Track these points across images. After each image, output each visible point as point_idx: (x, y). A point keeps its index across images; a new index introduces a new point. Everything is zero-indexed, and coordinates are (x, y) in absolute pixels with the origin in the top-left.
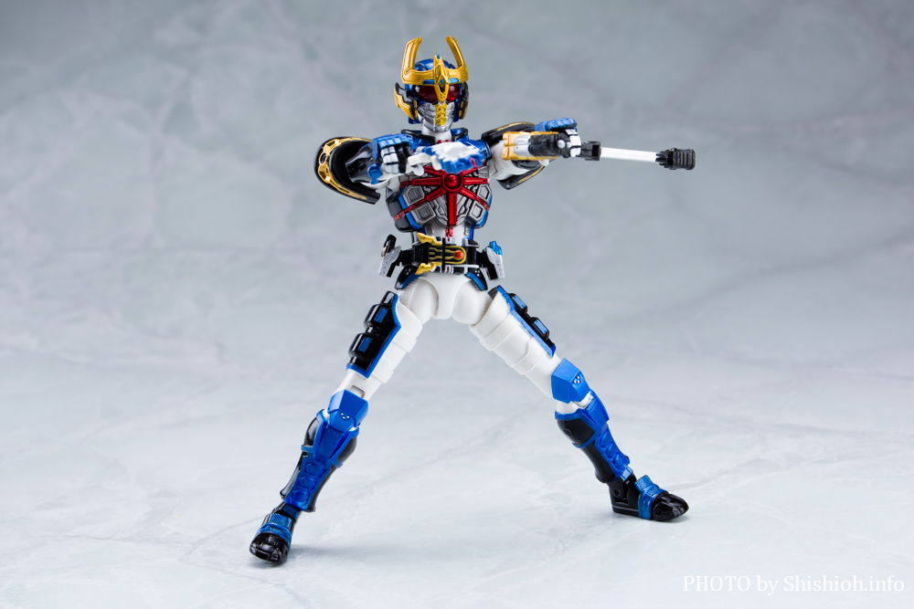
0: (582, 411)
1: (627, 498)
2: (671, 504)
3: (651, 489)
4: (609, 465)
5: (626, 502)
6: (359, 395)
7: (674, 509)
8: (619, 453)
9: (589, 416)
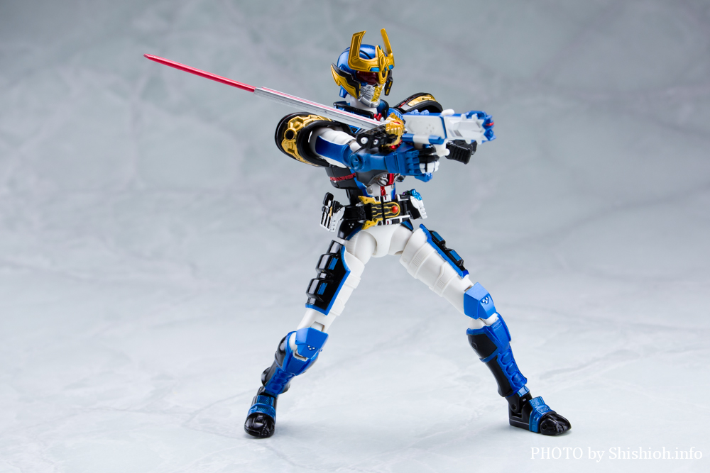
0: (488, 328)
1: (522, 414)
2: (555, 422)
3: (542, 408)
4: (509, 382)
5: (520, 416)
6: (319, 329)
7: (558, 425)
8: (519, 372)
9: (493, 333)
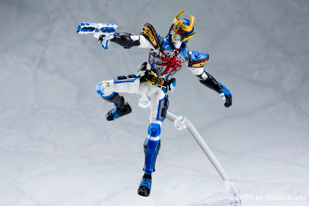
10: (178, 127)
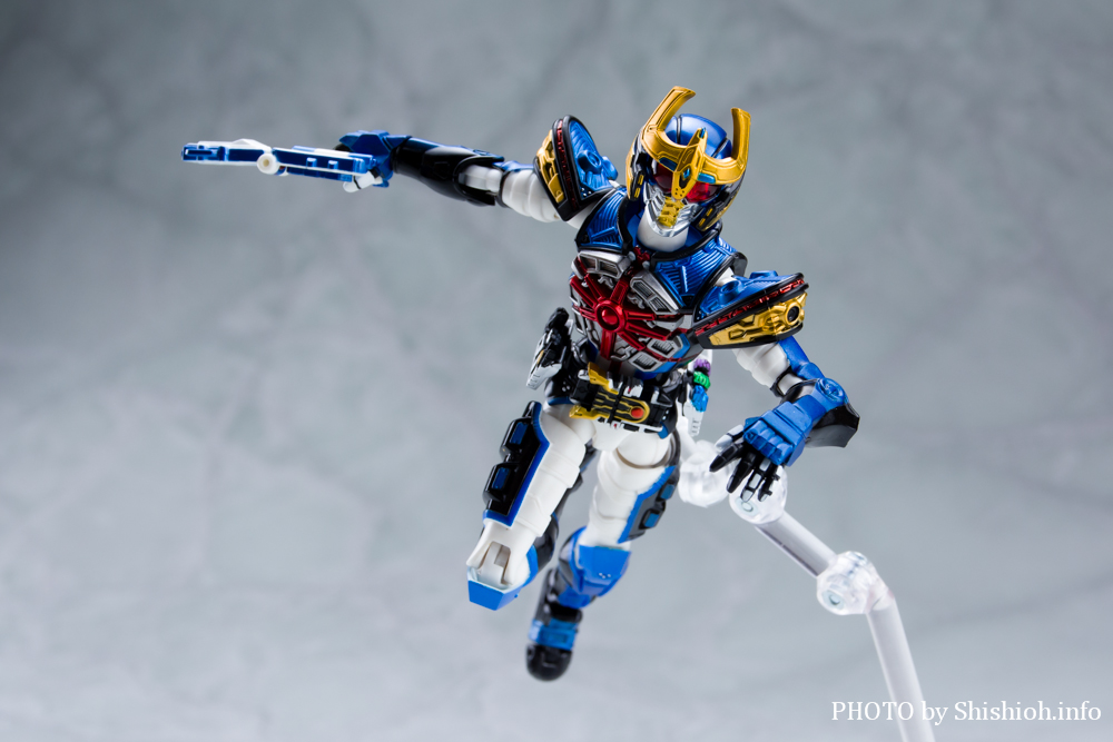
10: (834, 603)
